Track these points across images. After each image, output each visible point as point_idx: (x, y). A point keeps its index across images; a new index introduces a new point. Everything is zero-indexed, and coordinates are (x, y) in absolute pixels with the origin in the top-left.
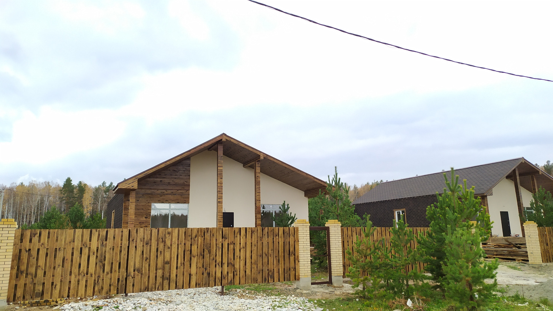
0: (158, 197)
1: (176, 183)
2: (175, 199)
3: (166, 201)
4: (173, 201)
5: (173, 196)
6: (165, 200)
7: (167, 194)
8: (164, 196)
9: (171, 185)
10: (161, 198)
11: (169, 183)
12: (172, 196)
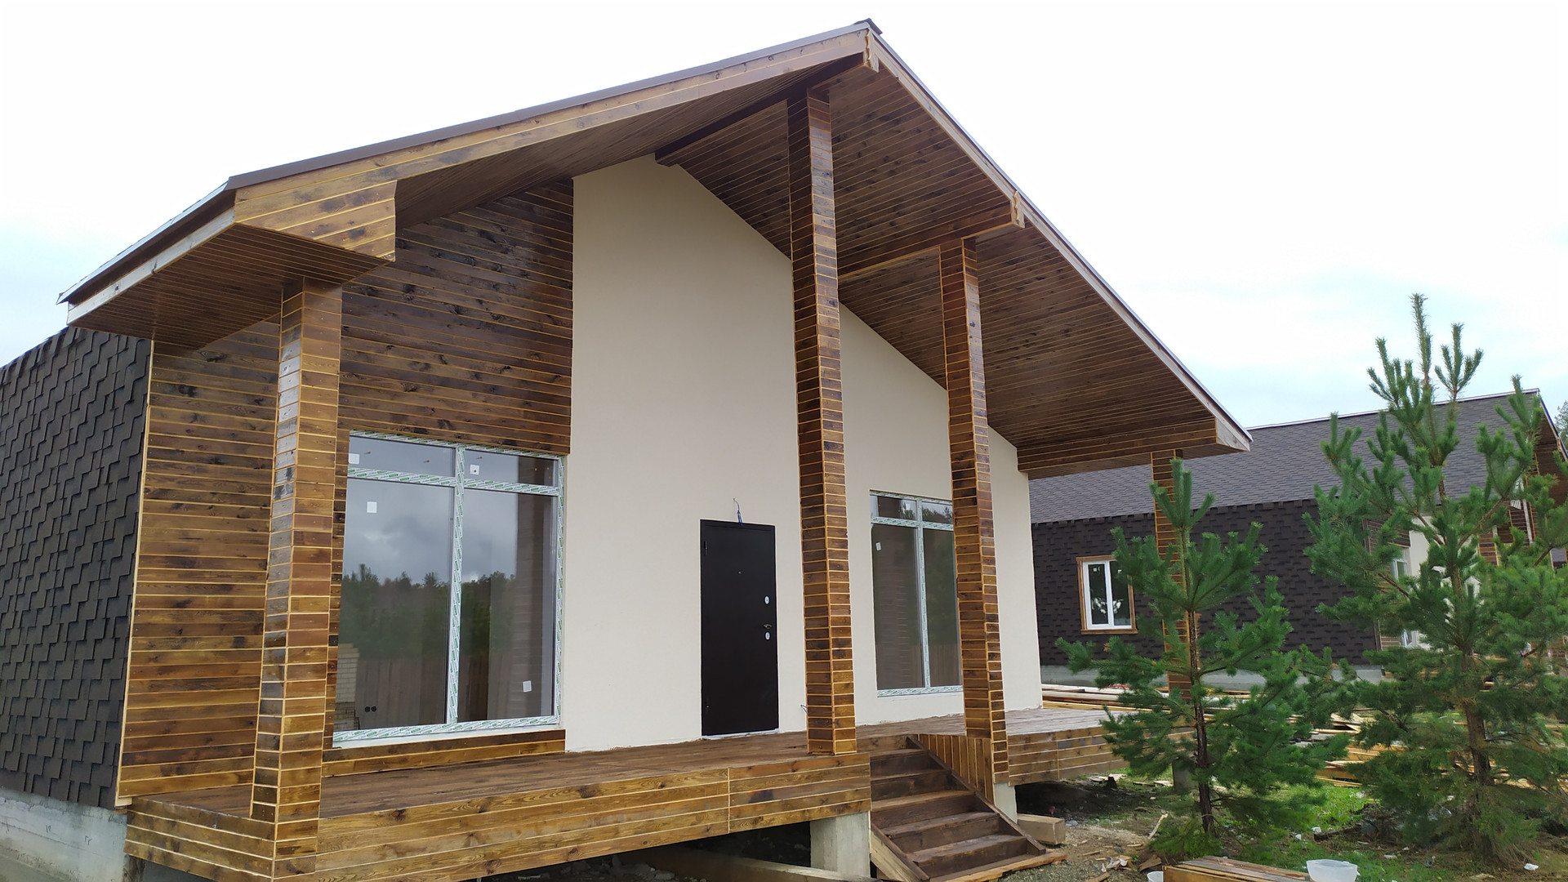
0: (395, 395)
1: (497, 318)
2: (495, 416)
3: (441, 424)
4: (480, 429)
5: (483, 395)
6: (435, 419)
7: (445, 382)
8: (431, 390)
9: (467, 323)
10: (412, 401)
11: (458, 310)
12: (474, 396)
